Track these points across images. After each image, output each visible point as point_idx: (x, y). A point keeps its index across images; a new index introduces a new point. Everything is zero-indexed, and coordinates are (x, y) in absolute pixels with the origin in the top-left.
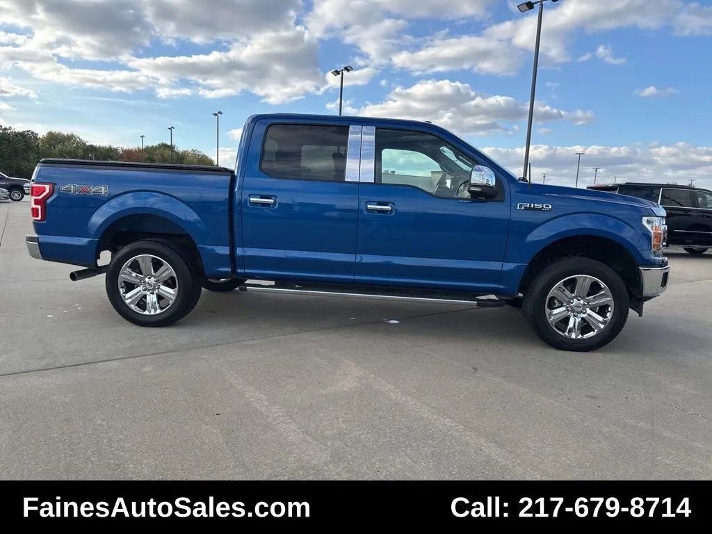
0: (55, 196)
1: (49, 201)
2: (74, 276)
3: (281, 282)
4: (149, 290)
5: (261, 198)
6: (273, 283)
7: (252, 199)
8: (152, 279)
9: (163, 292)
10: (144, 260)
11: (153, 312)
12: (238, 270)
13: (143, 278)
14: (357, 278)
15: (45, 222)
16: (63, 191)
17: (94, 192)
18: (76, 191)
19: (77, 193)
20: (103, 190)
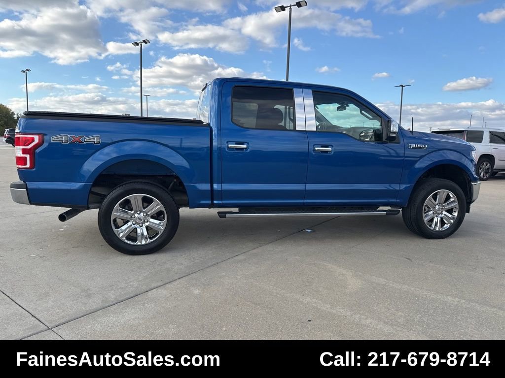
0: (45, 145)
2: (62, 218)
3: (244, 208)
4: (139, 224)
5: (236, 144)
6: (237, 210)
7: (230, 145)
8: (142, 214)
9: (152, 225)
10: (136, 198)
11: (144, 242)
12: (215, 202)
13: (134, 214)
14: (306, 201)
15: (34, 170)
16: (54, 140)
17: (86, 141)
18: (68, 141)
19: (69, 142)
20: (96, 140)
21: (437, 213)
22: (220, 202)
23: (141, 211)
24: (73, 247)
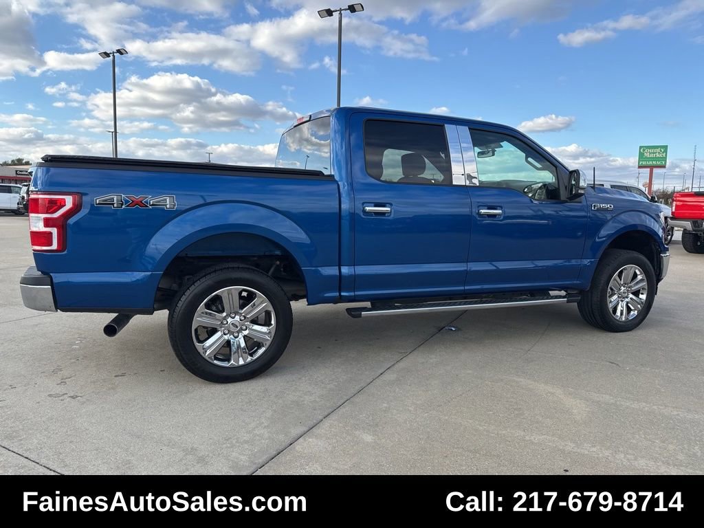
0: (84, 212)
1: (72, 221)
2: (110, 330)
3: (378, 303)
4: (233, 333)
5: (375, 206)
6: (368, 304)
7: (367, 208)
8: (237, 318)
9: (254, 333)
10: (230, 293)
11: (241, 362)
12: (343, 294)
13: (225, 318)
14: (466, 288)
15: (65, 252)
16: (99, 204)
17: (152, 205)
18: (122, 205)
19: (123, 207)
20: (168, 202)
21: (622, 297)
22: (352, 294)
23: (236, 313)
24: (116, 376)
